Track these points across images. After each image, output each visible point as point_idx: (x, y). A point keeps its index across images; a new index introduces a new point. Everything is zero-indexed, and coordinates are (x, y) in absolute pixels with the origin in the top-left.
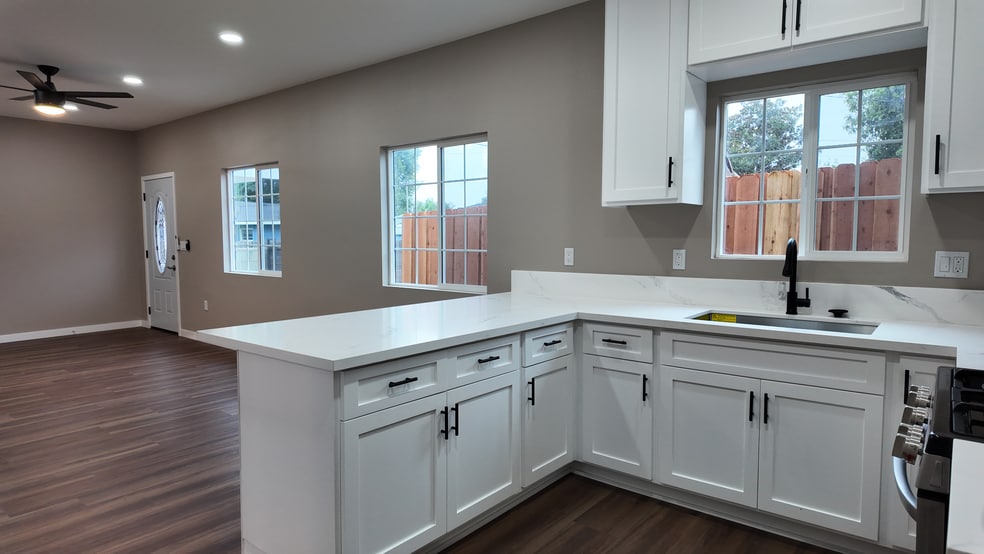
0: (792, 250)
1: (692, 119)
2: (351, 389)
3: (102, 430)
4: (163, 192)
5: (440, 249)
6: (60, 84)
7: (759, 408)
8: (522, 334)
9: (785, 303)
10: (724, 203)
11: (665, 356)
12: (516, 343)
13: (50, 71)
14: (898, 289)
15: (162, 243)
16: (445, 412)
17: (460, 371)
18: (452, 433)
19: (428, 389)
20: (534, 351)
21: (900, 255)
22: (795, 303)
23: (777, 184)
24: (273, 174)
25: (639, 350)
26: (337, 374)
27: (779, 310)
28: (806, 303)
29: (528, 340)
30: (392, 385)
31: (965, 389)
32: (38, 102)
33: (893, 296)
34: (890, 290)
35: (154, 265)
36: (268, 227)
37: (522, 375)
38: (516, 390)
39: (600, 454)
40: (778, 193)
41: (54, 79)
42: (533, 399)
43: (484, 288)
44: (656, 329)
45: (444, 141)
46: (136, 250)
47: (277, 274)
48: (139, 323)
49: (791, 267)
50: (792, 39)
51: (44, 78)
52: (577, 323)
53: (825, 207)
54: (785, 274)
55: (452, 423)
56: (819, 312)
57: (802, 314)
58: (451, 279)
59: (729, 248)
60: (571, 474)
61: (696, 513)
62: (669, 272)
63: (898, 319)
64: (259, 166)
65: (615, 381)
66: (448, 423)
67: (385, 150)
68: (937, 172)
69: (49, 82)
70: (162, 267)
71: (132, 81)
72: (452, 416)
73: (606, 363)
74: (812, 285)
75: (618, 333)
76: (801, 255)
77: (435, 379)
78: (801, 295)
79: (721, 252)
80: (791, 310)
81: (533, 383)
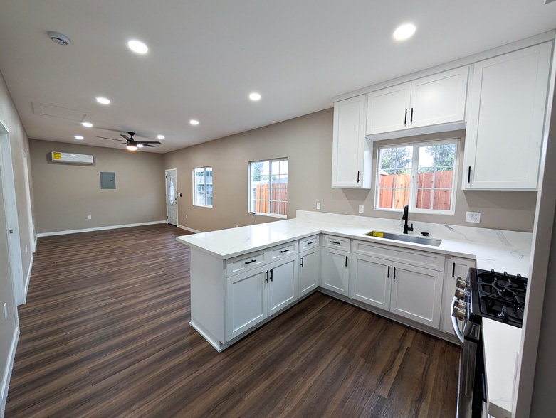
0: (406, 209)
1: (367, 154)
2: (230, 266)
3: (147, 265)
4: (173, 175)
5: (270, 200)
6: (135, 138)
7: (391, 272)
8: (299, 240)
9: (403, 229)
10: (379, 188)
11: (354, 249)
12: (296, 244)
13: (132, 134)
14: (449, 226)
15: (172, 193)
16: (267, 272)
17: (275, 256)
18: (270, 280)
19: (260, 264)
20: (304, 246)
21: (451, 212)
22: (406, 229)
23: (400, 179)
24: (211, 169)
25: (345, 246)
26: (224, 261)
27: (400, 232)
28: (412, 230)
29: (301, 242)
30: (246, 263)
31: (483, 283)
32: (128, 145)
33: (448, 229)
34: (446, 226)
35: (169, 201)
36: (208, 185)
37: (299, 256)
38: (296, 262)
39: (328, 285)
40: (400, 183)
41: (133, 137)
42: (302, 265)
43: (285, 216)
44: (352, 239)
45: (272, 160)
46: (163, 196)
47: (211, 207)
48: (164, 222)
49: (406, 215)
50: (409, 125)
51: (129, 137)
52: (321, 234)
53: (419, 192)
54: (403, 218)
55: (270, 276)
56: (416, 234)
57: (410, 234)
58: (274, 211)
59: (381, 206)
60: (317, 291)
61: (365, 311)
62: (357, 214)
63: (450, 238)
64: (205, 167)
65: (335, 258)
66: (269, 276)
67: (250, 162)
68: (469, 181)
69: (132, 139)
70: (172, 203)
71: (161, 137)
72: (270, 273)
73: (331, 251)
74: (414, 223)
75: (337, 239)
76: (410, 210)
77: (263, 259)
78: (410, 226)
79: (377, 207)
80: (406, 232)
81: (302, 259)
